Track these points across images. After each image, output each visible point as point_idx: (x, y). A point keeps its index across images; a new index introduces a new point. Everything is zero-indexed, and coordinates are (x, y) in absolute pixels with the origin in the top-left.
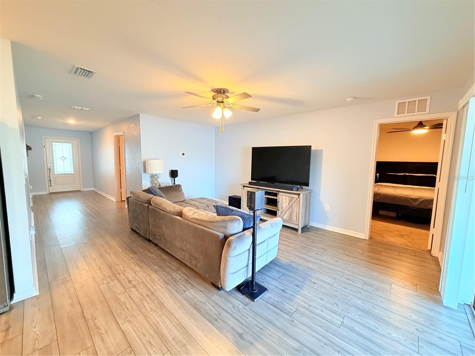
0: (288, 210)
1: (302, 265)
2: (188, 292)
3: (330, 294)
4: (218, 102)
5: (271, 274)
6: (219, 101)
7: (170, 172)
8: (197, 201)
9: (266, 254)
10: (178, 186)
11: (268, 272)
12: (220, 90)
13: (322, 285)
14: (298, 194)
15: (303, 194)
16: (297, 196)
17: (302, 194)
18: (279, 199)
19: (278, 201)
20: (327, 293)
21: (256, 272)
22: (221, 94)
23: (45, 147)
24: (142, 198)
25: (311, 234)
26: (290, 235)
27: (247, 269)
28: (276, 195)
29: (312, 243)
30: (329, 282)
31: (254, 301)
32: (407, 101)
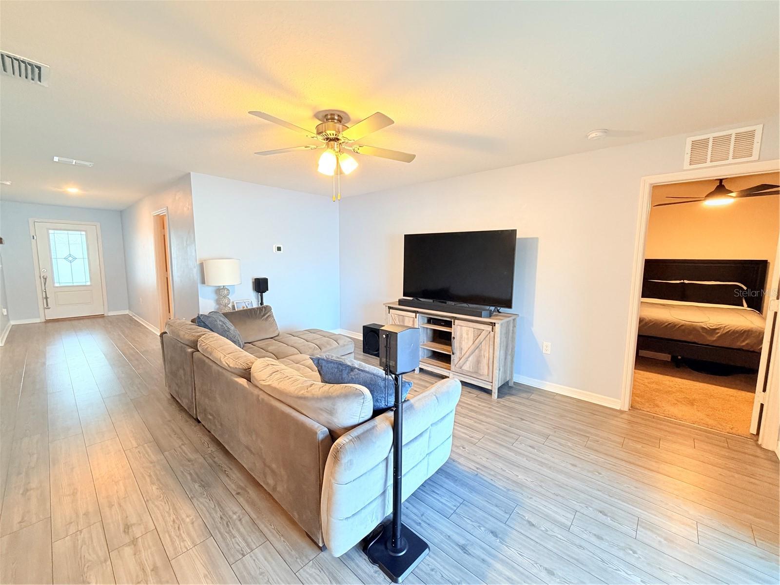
0: (473, 353)
1: (502, 475)
2: (251, 557)
3: (569, 556)
4: (327, 139)
5: (438, 500)
6: (330, 137)
7: (253, 282)
8: (301, 336)
9: (426, 459)
10: (264, 310)
11: (431, 496)
12: (331, 114)
13: (547, 531)
14: (491, 323)
15: (501, 325)
16: (490, 328)
17: (498, 323)
18: (454, 332)
19: (452, 336)
20: (560, 554)
21: (402, 502)
22: (334, 122)
23: (35, 238)
24: (184, 335)
25: (517, 400)
26: (476, 403)
27: (384, 500)
28: (449, 324)
29: (520, 420)
30: (563, 520)
31: (396, 581)
32: (711, 136)
